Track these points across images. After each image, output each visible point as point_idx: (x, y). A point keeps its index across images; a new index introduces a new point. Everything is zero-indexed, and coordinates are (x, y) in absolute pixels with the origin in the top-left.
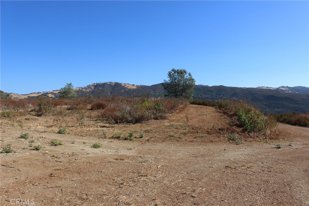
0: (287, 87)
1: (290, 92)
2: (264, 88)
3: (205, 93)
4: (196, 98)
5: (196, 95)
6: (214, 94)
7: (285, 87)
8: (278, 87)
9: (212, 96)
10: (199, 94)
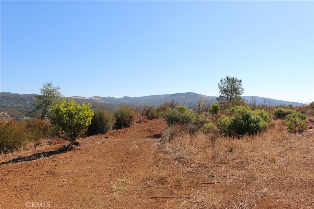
0: (99, 97)
1: (102, 102)
2: (77, 97)
3: (17, 102)
4: (6, 107)
5: (6, 104)
6: (27, 103)
7: (97, 97)
8: (91, 97)
9: (25, 105)
10: (10, 103)
